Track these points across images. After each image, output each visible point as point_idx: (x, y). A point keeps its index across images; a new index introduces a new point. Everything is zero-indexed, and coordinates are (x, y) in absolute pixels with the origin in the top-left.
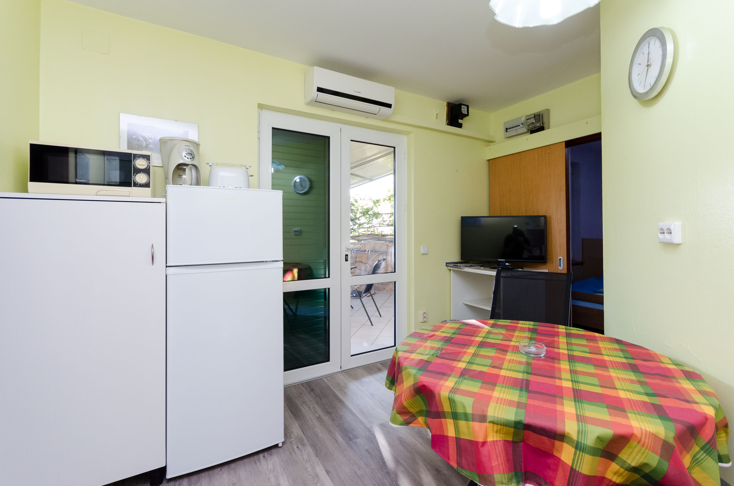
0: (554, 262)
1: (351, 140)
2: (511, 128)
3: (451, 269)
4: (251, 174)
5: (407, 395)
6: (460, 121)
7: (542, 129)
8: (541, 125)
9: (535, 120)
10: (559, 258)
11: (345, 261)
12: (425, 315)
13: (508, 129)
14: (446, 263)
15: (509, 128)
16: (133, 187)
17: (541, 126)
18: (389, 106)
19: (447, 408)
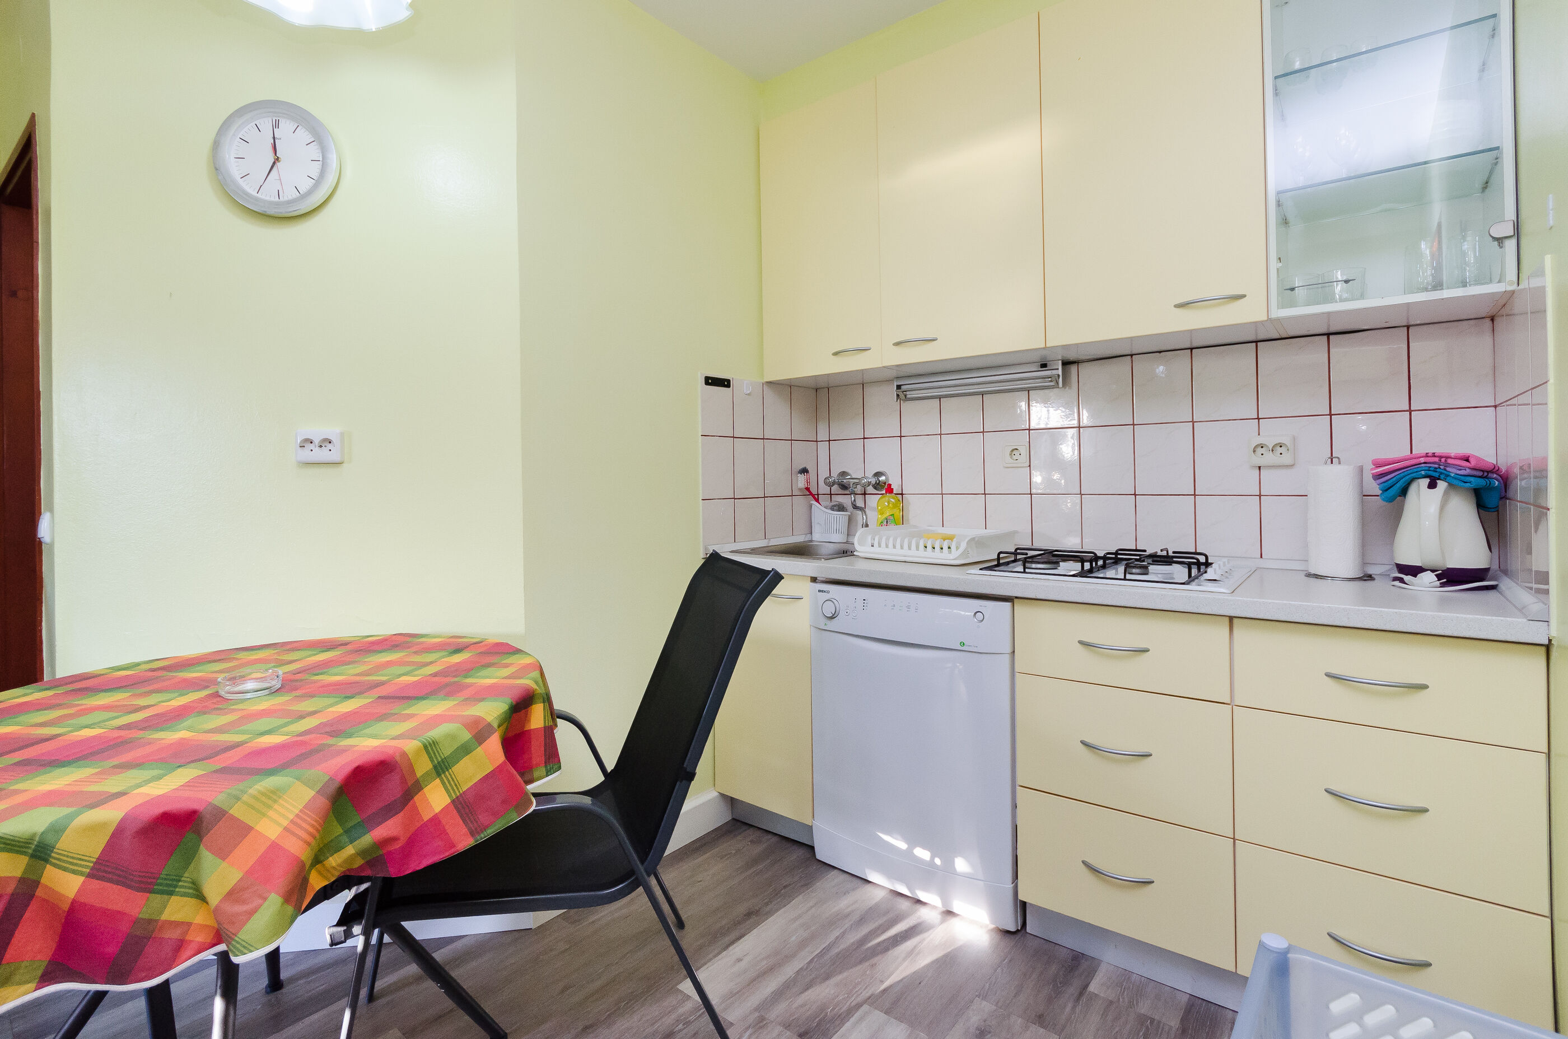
5: (310, 829)
19: (423, 766)
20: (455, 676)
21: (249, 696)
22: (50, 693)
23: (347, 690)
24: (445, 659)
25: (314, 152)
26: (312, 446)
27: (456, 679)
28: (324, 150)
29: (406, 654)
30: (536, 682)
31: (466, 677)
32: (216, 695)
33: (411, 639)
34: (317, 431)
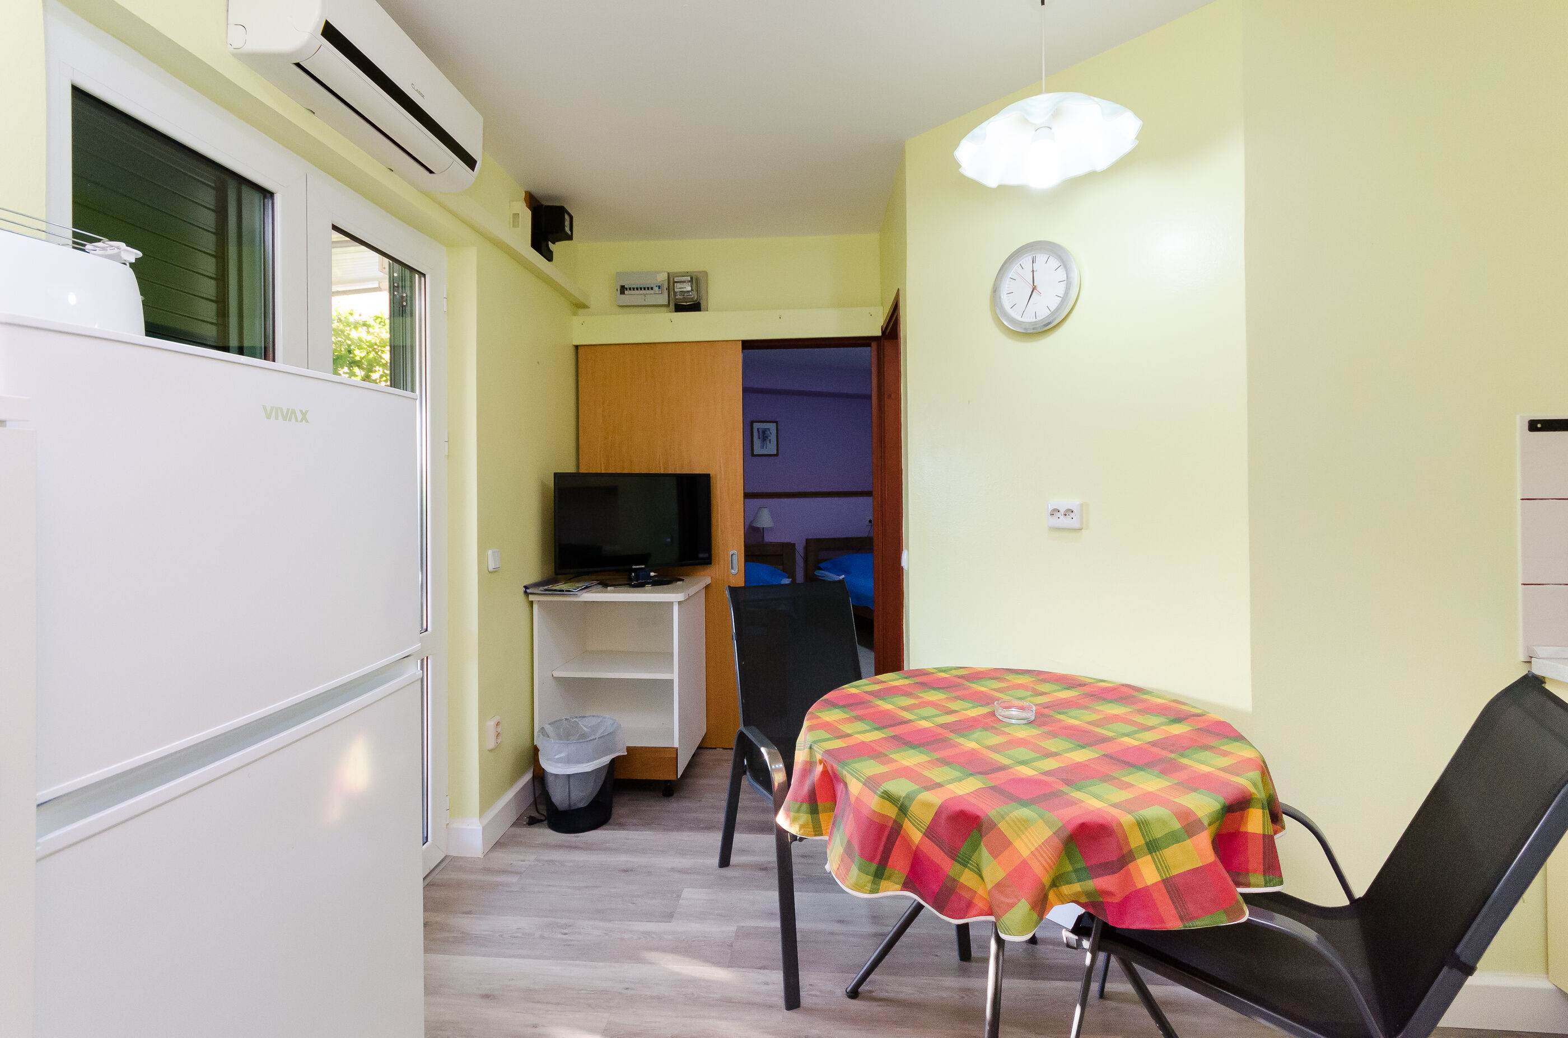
0: (722, 562)
2: (633, 289)
3: (533, 602)
5: (1048, 860)
6: (550, 245)
7: (695, 307)
8: (696, 300)
10: (731, 553)
12: (498, 728)
14: (523, 586)
15: (629, 289)
18: (471, 163)
19: (1136, 841)
20: (1172, 752)
21: (1013, 721)
22: (906, 682)
23: (1083, 738)
24: (1164, 728)
25: (1061, 274)
26: (1059, 515)
27: (1173, 756)
28: (1067, 270)
29: (1131, 710)
30: (1255, 785)
31: (1183, 756)
32: (992, 714)
33: (1136, 694)
34: (1063, 502)
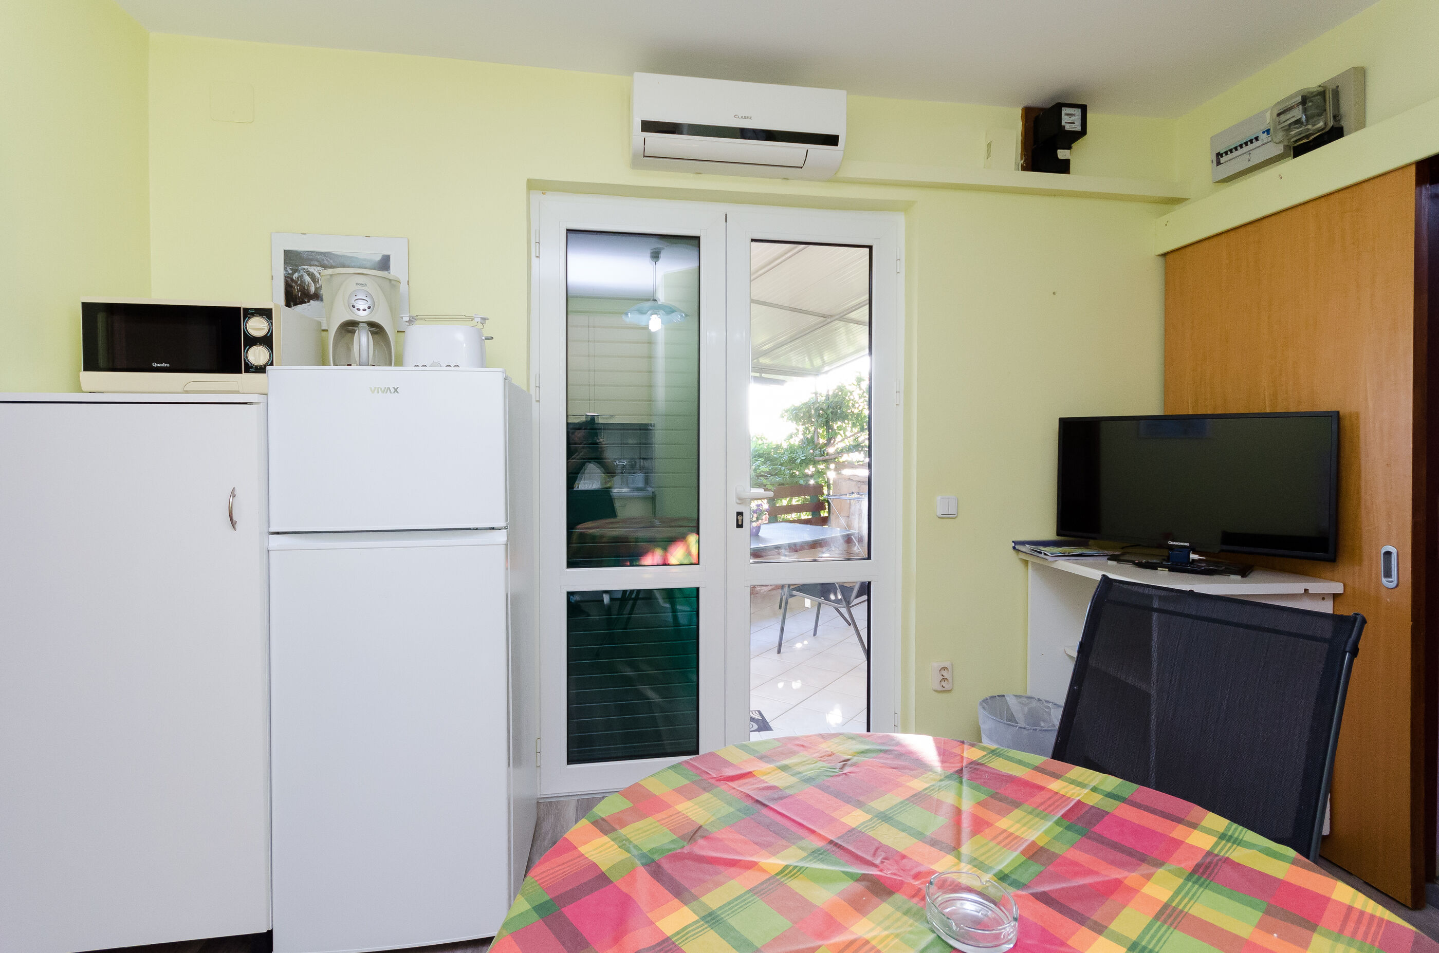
0: (1366, 563)
1: (753, 240)
2: (1231, 151)
3: (1028, 561)
4: (489, 335)
6: (1062, 154)
8: (1331, 123)
9: (1305, 110)
10: (1383, 551)
11: (737, 527)
12: (945, 673)
13: (1222, 157)
14: (1013, 542)
15: (1226, 153)
16: (244, 372)
17: (1327, 129)
18: (832, 140)
